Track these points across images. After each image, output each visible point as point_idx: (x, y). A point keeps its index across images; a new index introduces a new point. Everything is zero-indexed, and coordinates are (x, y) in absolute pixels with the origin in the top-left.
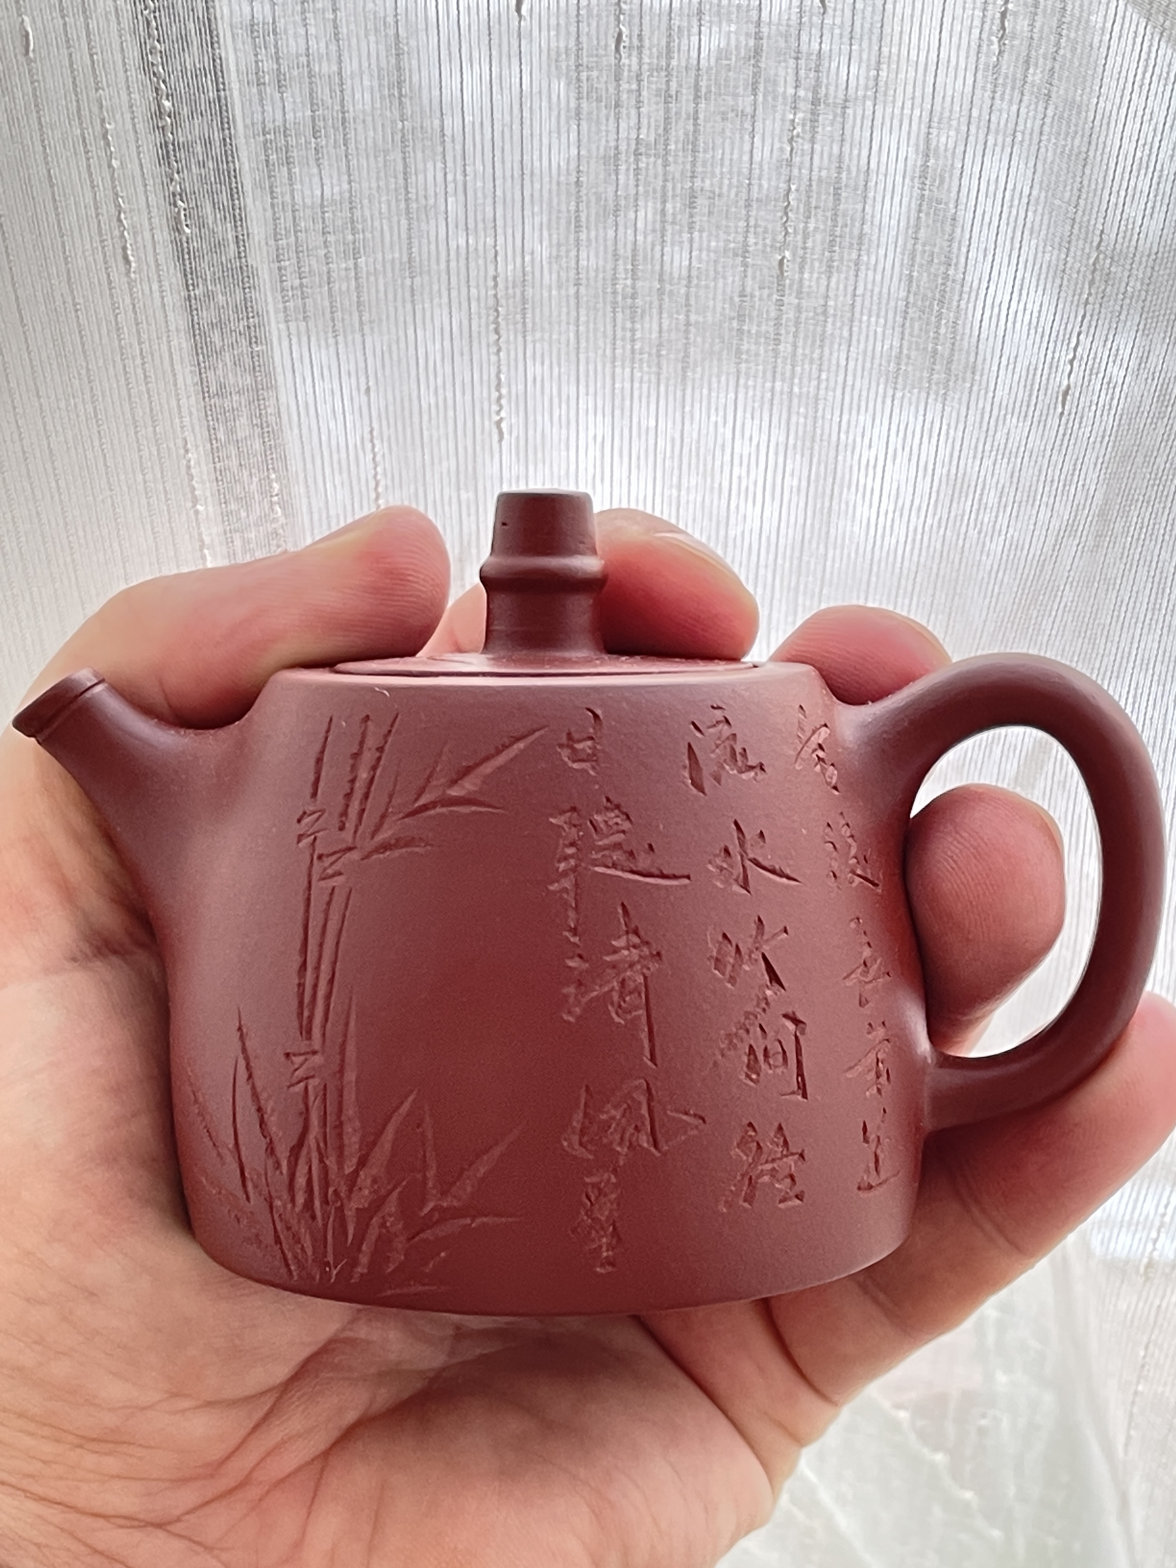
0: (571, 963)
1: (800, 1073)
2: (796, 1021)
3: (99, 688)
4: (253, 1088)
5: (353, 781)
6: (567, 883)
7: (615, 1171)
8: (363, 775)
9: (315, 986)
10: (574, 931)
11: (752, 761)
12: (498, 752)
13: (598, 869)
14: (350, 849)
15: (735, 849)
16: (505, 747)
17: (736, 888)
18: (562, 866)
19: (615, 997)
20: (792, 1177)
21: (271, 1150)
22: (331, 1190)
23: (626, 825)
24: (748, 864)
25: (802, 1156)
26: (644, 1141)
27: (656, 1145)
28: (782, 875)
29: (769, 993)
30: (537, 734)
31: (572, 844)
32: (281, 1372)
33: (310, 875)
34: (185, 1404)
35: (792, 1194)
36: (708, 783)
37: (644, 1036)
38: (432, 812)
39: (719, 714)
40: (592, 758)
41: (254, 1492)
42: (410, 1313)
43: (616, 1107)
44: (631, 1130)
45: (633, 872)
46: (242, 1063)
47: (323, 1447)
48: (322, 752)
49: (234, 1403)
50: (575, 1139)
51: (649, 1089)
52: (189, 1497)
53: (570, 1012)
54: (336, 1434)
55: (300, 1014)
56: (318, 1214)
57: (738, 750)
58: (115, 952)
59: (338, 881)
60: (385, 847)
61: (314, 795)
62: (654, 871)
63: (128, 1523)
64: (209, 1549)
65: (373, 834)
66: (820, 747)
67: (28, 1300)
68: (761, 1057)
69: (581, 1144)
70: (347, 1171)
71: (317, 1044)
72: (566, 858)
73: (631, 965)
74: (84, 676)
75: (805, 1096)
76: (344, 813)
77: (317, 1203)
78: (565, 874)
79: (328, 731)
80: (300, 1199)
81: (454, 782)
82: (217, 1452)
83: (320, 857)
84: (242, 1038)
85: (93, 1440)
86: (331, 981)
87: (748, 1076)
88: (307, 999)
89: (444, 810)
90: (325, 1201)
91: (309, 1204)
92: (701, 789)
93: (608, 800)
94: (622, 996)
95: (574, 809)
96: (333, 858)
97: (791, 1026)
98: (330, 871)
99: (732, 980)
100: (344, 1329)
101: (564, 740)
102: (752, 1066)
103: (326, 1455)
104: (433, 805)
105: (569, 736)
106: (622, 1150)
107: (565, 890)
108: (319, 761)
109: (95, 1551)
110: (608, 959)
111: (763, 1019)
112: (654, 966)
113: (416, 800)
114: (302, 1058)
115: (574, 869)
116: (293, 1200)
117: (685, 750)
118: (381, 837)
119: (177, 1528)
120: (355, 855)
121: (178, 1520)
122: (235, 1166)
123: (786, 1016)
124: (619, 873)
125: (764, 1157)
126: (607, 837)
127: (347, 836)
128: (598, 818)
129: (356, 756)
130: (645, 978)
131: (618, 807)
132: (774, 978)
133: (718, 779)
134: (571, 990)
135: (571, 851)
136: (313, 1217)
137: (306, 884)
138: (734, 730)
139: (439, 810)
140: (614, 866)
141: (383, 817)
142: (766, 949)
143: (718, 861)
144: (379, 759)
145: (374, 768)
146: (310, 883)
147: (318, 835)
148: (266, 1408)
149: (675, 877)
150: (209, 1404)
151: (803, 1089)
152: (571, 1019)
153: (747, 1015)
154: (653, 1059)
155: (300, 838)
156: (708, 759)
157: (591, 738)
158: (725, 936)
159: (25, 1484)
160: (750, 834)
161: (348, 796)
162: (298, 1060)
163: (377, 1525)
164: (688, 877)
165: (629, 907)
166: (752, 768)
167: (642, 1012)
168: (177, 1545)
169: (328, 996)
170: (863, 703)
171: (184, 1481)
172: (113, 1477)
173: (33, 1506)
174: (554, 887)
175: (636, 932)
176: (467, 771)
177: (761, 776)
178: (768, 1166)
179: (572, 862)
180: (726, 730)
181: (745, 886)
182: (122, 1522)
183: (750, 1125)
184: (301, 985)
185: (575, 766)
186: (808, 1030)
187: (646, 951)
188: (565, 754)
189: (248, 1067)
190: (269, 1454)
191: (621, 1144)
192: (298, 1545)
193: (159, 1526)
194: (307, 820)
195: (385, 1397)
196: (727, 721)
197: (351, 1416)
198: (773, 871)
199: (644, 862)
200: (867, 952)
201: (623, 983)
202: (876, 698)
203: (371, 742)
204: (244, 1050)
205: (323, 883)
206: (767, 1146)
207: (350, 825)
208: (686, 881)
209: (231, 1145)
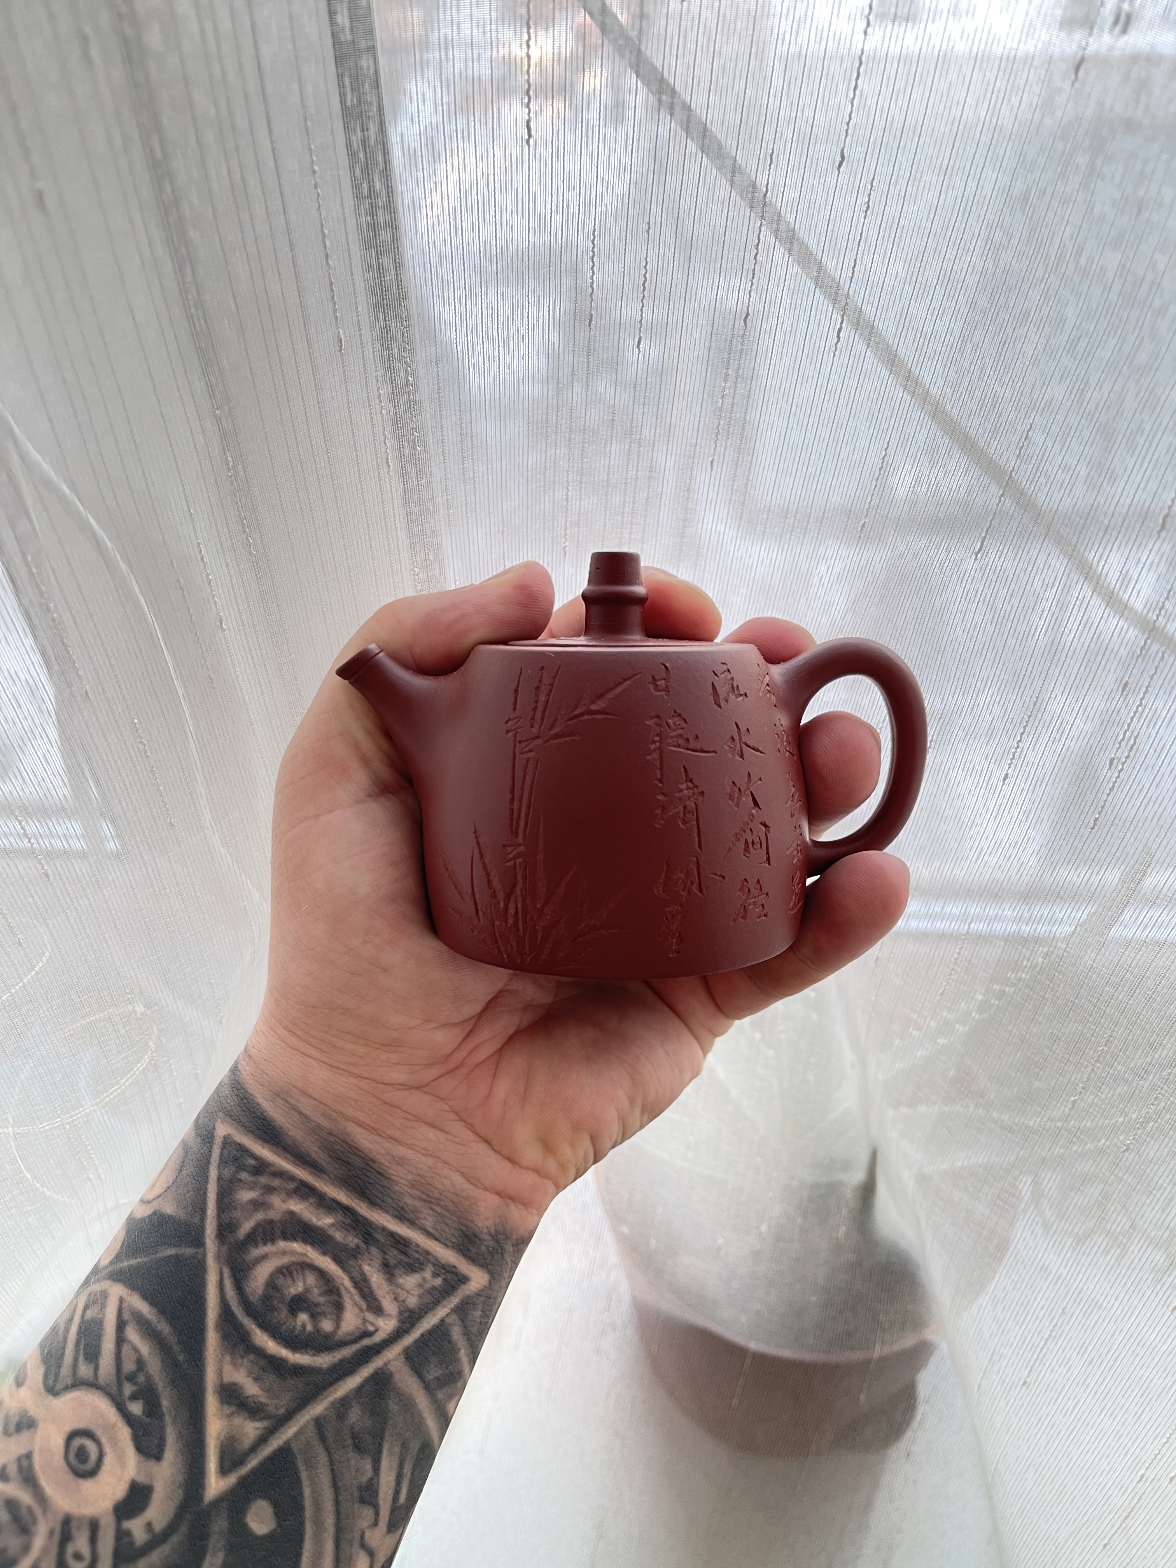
0: (659, 797)
1: (768, 853)
2: (766, 826)
3: (381, 654)
4: (484, 862)
5: (536, 702)
6: (656, 755)
7: (681, 905)
8: (543, 698)
9: (520, 810)
10: (661, 781)
11: (742, 692)
12: (616, 686)
13: (672, 748)
14: (538, 737)
15: (737, 738)
16: (620, 683)
17: (738, 758)
18: (653, 746)
19: (681, 815)
20: (763, 905)
21: (494, 895)
22: (528, 916)
23: (684, 725)
24: (743, 746)
25: (767, 894)
26: (695, 889)
27: (701, 891)
28: (757, 750)
29: (754, 811)
30: (637, 677)
31: (657, 735)
32: (477, 1008)
33: (514, 751)
34: (432, 1025)
35: (763, 914)
36: (723, 703)
37: (696, 835)
38: (582, 718)
39: (725, 667)
40: (667, 689)
41: (465, 1070)
42: (537, 975)
43: (681, 872)
44: (689, 883)
45: (688, 749)
46: (476, 851)
47: (499, 1046)
48: (518, 686)
49: (455, 1025)
50: (661, 889)
51: (698, 862)
52: (434, 1073)
53: (658, 823)
54: (505, 1039)
55: (511, 825)
56: (521, 928)
57: (735, 686)
58: (390, 792)
59: (531, 755)
60: (557, 736)
61: (514, 709)
62: (699, 748)
63: (403, 1087)
64: (443, 1099)
65: (551, 728)
66: (768, 685)
67: (352, 974)
68: (750, 845)
69: (663, 891)
70: (538, 906)
71: (520, 840)
72: (654, 742)
73: (689, 798)
74: (373, 647)
75: (769, 864)
76: (533, 719)
77: (520, 923)
78: (655, 750)
79: (520, 676)
80: (511, 921)
81: (593, 702)
82: (448, 1050)
83: (520, 742)
84: (476, 837)
85: (385, 1045)
86: (529, 807)
87: (745, 855)
88: (515, 816)
89: (589, 717)
90: (525, 922)
91: (516, 923)
92: (719, 706)
93: (675, 711)
94: (684, 814)
95: (658, 717)
96: (526, 743)
97: (764, 829)
98: (526, 749)
99: (737, 805)
100: (506, 985)
101: (650, 679)
102: (746, 849)
103: (501, 1049)
104: (582, 714)
105: (653, 677)
106: (684, 894)
107: (654, 759)
108: (516, 691)
109: (385, 1103)
110: (677, 795)
111: (751, 825)
112: (701, 799)
113: (574, 711)
114: (512, 848)
115: (659, 748)
116: (506, 921)
117: (711, 686)
118: (554, 732)
119: (426, 1089)
120: (540, 741)
121: (427, 1085)
122: (472, 904)
123: (761, 823)
124: (681, 750)
125: (751, 896)
126: (675, 730)
127: (535, 730)
128: (670, 721)
129: (538, 688)
130: (696, 805)
131: (680, 715)
132: (756, 804)
133: (727, 701)
134: (658, 811)
135: (657, 738)
136: (518, 930)
137: (512, 756)
138: (732, 675)
139: (586, 717)
140: (679, 746)
141: (556, 720)
142: (752, 789)
143: (729, 744)
144: (551, 690)
145: (549, 695)
146: (515, 755)
147: (519, 730)
148: (471, 1026)
149: (709, 752)
150: (444, 1025)
151: (768, 861)
152: (659, 826)
153: (744, 823)
154: (700, 847)
155: (508, 732)
156: (722, 691)
157: (664, 679)
158: (733, 782)
159: (350, 1068)
160: (743, 729)
161: (535, 709)
162: (510, 849)
163: (527, 1086)
164: (715, 752)
165: (688, 769)
166: (741, 695)
167: (695, 823)
168: (428, 1098)
169: (527, 815)
170: (778, 663)
171: (431, 1065)
172: (395, 1064)
173: (352, 1080)
174: (649, 757)
175: (691, 781)
176: (601, 696)
177: (746, 699)
178: (753, 900)
179: (658, 744)
180: (729, 676)
181: (742, 756)
182: (399, 1087)
183: (745, 880)
184: (512, 810)
185: (657, 693)
186: (771, 830)
187: (696, 790)
188: (651, 687)
189: (480, 852)
190: (473, 1050)
191: (683, 891)
192: (488, 1097)
193: (418, 1088)
194: (510, 723)
195: (527, 1019)
196: (729, 670)
197: (512, 1030)
198: (754, 749)
199: (692, 745)
200: (793, 790)
201: (685, 807)
202: (785, 660)
203: (546, 681)
204: (478, 843)
205: (522, 756)
206: (752, 890)
207: (537, 726)
208: (714, 754)
209: (470, 892)
